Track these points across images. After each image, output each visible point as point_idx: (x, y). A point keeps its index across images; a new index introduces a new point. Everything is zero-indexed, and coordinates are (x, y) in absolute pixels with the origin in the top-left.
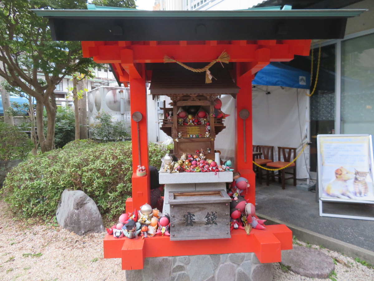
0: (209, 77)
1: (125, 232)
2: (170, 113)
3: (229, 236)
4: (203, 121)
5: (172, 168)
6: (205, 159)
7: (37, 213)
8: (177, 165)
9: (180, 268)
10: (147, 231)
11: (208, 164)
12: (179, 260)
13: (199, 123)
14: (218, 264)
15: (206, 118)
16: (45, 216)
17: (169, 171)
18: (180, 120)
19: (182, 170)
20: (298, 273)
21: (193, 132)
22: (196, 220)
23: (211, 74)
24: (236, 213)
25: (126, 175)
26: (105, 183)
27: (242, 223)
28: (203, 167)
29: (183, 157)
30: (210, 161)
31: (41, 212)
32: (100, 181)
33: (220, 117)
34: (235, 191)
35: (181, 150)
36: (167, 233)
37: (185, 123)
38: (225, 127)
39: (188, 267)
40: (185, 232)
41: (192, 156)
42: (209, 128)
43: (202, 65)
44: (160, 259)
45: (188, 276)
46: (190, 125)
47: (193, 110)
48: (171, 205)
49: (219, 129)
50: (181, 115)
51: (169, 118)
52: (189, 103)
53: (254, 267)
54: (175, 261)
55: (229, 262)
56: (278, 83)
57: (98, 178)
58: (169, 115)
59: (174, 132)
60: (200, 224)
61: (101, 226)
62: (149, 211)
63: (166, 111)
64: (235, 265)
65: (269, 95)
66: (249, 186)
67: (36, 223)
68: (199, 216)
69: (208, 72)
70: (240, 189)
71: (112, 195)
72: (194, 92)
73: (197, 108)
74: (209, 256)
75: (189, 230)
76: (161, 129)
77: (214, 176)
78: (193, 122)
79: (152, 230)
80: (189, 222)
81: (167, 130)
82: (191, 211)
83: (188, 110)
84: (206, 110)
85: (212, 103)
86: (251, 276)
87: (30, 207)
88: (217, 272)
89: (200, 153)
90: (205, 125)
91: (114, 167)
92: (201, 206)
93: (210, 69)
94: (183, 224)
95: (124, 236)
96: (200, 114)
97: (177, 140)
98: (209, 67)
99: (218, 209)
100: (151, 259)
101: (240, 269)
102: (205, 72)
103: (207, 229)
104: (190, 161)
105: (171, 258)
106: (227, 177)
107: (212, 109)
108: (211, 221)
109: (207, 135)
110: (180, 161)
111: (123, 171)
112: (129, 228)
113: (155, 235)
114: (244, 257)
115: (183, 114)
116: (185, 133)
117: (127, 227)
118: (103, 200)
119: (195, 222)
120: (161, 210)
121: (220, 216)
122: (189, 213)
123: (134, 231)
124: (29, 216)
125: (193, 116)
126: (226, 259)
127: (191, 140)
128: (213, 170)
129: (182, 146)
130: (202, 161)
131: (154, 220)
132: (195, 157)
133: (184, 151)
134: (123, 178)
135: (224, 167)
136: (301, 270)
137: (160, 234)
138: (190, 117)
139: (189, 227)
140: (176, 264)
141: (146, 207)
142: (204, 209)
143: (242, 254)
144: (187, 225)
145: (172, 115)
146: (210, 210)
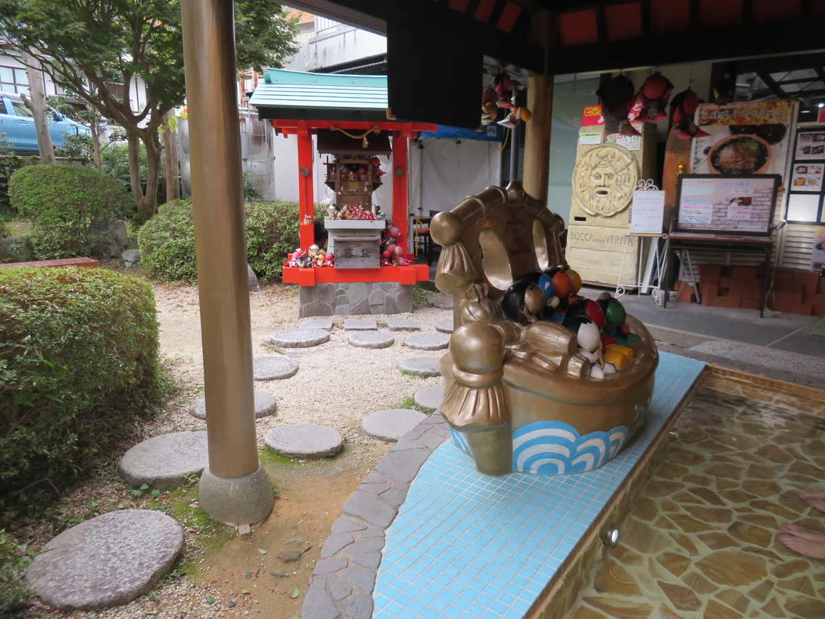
0: (366, 143)
1: (299, 263)
2: (334, 169)
3: (379, 267)
4: (363, 177)
5: (335, 216)
6: (364, 210)
7: (182, 275)
8: (339, 214)
9: (342, 292)
10: (316, 263)
11: (365, 214)
12: (341, 286)
13: (359, 179)
14: (371, 290)
15: (366, 175)
16: (191, 278)
17: (333, 218)
18: (342, 176)
19: (343, 218)
20: (439, 308)
21: (354, 187)
22: (354, 254)
23: (368, 140)
24: (386, 252)
25: (282, 234)
26: (259, 243)
27: (390, 260)
28: (361, 216)
29: (345, 207)
30: (367, 212)
31: (187, 274)
32: (255, 239)
33: (377, 174)
34: (389, 239)
35: (343, 202)
36: (331, 265)
37: (347, 178)
38: (382, 184)
39: (347, 292)
40: (346, 262)
41: (352, 207)
42: (367, 183)
43: (360, 132)
44: (326, 284)
45: (347, 298)
46: (351, 181)
47: (354, 167)
48: (335, 241)
49: (376, 185)
50: (343, 171)
51: (333, 173)
52: (350, 161)
53: (398, 293)
54: (337, 287)
55: (379, 289)
56: (458, 134)
57: (252, 237)
58: (332, 171)
59: (337, 186)
60: (357, 257)
61: (258, 286)
62: (316, 249)
63: (330, 166)
64: (384, 292)
65: (459, 144)
66: (400, 234)
67: (183, 285)
68: (356, 251)
69: (365, 139)
70: (393, 237)
71: (267, 256)
72: (355, 153)
73: (359, 166)
74: (364, 284)
75: (348, 261)
76: (325, 183)
77: (370, 223)
78: (354, 178)
79: (320, 263)
80: (348, 255)
81: (330, 183)
82: (351, 246)
83: (350, 167)
84: (366, 167)
85: (370, 162)
86: (396, 300)
87: (174, 268)
88: (370, 296)
89: (359, 205)
90: (364, 181)
91: (270, 225)
92: (358, 243)
93: (366, 137)
94: (344, 256)
95: (298, 266)
96: (361, 171)
97: (339, 193)
98: (365, 135)
99: (371, 246)
100: (319, 285)
101: (388, 294)
102: (363, 139)
103: (362, 261)
104: (351, 211)
105: (334, 284)
106: (381, 225)
107: (370, 168)
108: (365, 255)
109: (366, 189)
110: (342, 211)
111: (279, 230)
112: (302, 259)
113: (323, 266)
114: (391, 285)
115: (345, 170)
116: (346, 188)
117: (301, 258)
118: (256, 262)
119: (353, 255)
120: (326, 250)
121: (372, 251)
122: (349, 248)
123: (306, 262)
124: (172, 278)
125: (354, 173)
126: (377, 287)
127: (352, 194)
128: (369, 219)
129: (344, 199)
130: (360, 212)
131: (321, 256)
132: (355, 208)
133: (346, 203)
134: (279, 238)
135: (378, 216)
136: (442, 305)
137: (326, 266)
138: (351, 173)
139: (348, 259)
140: (339, 289)
141: (314, 247)
142: (360, 245)
143: (390, 283)
144: (347, 257)
145: (335, 170)
146: (365, 246)
